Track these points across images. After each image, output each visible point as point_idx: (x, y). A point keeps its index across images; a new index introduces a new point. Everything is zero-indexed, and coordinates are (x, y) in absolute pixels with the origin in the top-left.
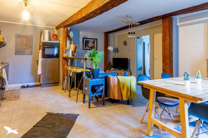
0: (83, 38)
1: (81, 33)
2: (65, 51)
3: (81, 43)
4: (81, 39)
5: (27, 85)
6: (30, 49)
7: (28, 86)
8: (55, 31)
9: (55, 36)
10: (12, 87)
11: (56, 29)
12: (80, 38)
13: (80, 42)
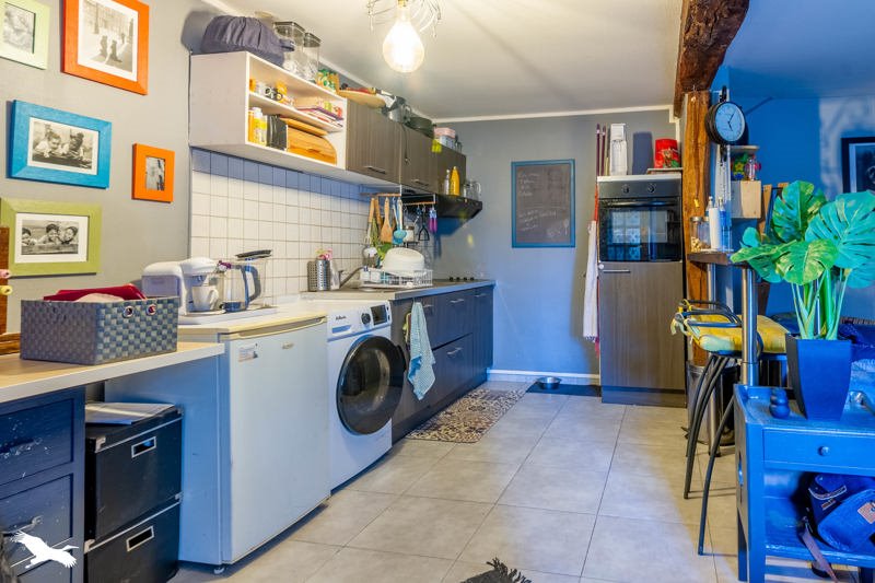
0: (845, 143)
1: (828, 111)
2: (696, 219)
3: (828, 170)
4: (827, 145)
5: (555, 378)
6: (566, 224)
7: (557, 387)
8: (674, 124)
9: (666, 147)
10: (504, 379)
11: (675, 115)
12: (822, 144)
13: (823, 164)
